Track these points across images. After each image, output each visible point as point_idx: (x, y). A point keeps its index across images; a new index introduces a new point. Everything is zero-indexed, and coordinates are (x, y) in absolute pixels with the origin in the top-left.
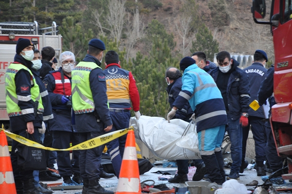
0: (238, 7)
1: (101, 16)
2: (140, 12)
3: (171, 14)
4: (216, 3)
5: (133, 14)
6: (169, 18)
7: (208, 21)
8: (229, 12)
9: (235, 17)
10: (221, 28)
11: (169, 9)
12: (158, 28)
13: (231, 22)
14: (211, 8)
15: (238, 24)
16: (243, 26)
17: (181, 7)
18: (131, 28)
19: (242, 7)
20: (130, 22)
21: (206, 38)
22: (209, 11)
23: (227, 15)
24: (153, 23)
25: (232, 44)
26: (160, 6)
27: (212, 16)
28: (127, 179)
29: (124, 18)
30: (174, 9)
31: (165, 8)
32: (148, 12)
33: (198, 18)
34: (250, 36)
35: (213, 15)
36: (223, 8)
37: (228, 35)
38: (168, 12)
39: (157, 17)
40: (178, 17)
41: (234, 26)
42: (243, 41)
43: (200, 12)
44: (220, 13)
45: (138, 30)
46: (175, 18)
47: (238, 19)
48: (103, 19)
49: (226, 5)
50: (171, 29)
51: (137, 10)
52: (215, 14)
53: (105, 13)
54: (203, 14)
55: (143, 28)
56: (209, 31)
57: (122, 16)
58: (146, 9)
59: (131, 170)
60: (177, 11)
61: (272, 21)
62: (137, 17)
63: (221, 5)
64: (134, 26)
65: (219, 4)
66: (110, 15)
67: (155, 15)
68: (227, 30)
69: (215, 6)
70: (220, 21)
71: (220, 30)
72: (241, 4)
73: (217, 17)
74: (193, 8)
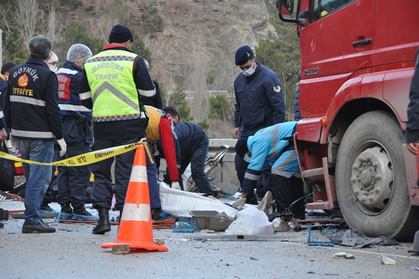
0: (173, 10)
1: (8, 13)
2: (57, 10)
3: (94, 14)
4: (147, 5)
5: (47, 12)
6: (91, 20)
7: (139, 25)
8: (162, 17)
9: (169, 22)
10: (154, 34)
11: (91, 8)
12: (79, 30)
13: (165, 28)
14: (142, 10)
15: (173, 31)
16: (179, 34)
17: (105, 7)
18: (46, 28)
19: (178, 11)
20: (43, 22)
21: (137, 46)
22: (140, 14)
23: (161, 20)
24: (72, 24)
25: (166, 54)
26: (81, 4)
27: (143, 20)
28: (136, 205)
29: (36, 17)
30: (97, 9)
31: (87, 7)
32: (66, 11)
33: (126, 21)
34: (187, 46)
35: (143, 18)
36: (155, 11)
37: (161, 44)
38: (90, 12)
39: (76, 17)
40: (103, 18)
41: (169, 33)
42: (179, 51)
43: (129, 14)
44: (153, 17)
45: (53, 32)
46: (98, 20)
47: (173, 24)
48: (11, 16)
49: (159, 8)
50: (93, 32)
51: (53, 8)
52: (147, 17)
53: (13, 9)
54: (132, 17)
55: (60, 30)
56: (140, 37)
57: (35, 13)
58: (63, 7)
59: (139, 195)
60: (101, 12)
61: (300, 19)
62: (53, 15)
63: (153, 7)
64: (50, 27)
65: (151, 5)
66: (20, 12)
67: (74, 15)
68: (160, 38)
69: (147, 8)
70: (152, 26)
71: (152, 37)
72: (177, 7)
73: (149, 22)
74: (121, 9)
